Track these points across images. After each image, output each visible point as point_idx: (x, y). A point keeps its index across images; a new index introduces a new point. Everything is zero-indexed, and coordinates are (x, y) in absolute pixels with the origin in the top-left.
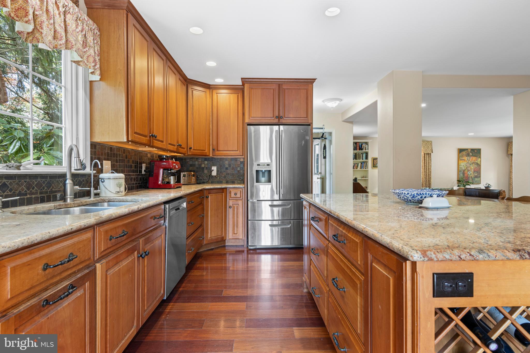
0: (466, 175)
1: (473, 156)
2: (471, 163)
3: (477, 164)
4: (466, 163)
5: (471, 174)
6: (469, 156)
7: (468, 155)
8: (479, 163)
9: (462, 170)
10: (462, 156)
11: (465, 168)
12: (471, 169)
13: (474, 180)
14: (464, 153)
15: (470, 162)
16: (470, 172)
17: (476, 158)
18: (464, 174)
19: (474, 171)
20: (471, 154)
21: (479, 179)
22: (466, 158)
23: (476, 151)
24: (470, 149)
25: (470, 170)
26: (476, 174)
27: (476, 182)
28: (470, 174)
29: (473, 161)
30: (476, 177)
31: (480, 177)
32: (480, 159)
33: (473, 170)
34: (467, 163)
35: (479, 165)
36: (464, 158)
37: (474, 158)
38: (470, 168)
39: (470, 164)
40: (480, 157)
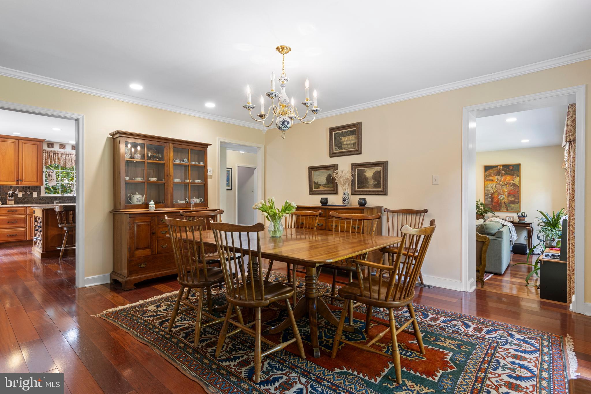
0: (495, 200)
1: (506, 174)
2: (503, 184)
3: (514, 185)
4: (495, 184)
5: (504, 198)
6: (499, 175)
7: (499, 173)
8: (517, 183)
9: (490, 193)
10: (490, 175)
11: (495, 191)
12: (504, 191)
13: (509, 207)
14: (492, 171)
15: (501, 183)
16: (502, 196)
17: (511, 177)
18: (492, 198)
19: (509, 195)
20: (503, 172)
21: (517, 205)
22: (495, 178)
23: (511, 168)
24: (501, 165)
25: (502, 193)
26: (513, 199)
27: (512, 209)
28: (502, 198)
29: (507, 182)
30: (512, 202)
31: (519, 202)
32: (518, 179)
33: (506, 193)
34: (498, 184)
35: (517, 187)
36: (491, 178)
37: (509, 177)
38: (501, 191)
39: (503, 186)
40: (519, 176)
